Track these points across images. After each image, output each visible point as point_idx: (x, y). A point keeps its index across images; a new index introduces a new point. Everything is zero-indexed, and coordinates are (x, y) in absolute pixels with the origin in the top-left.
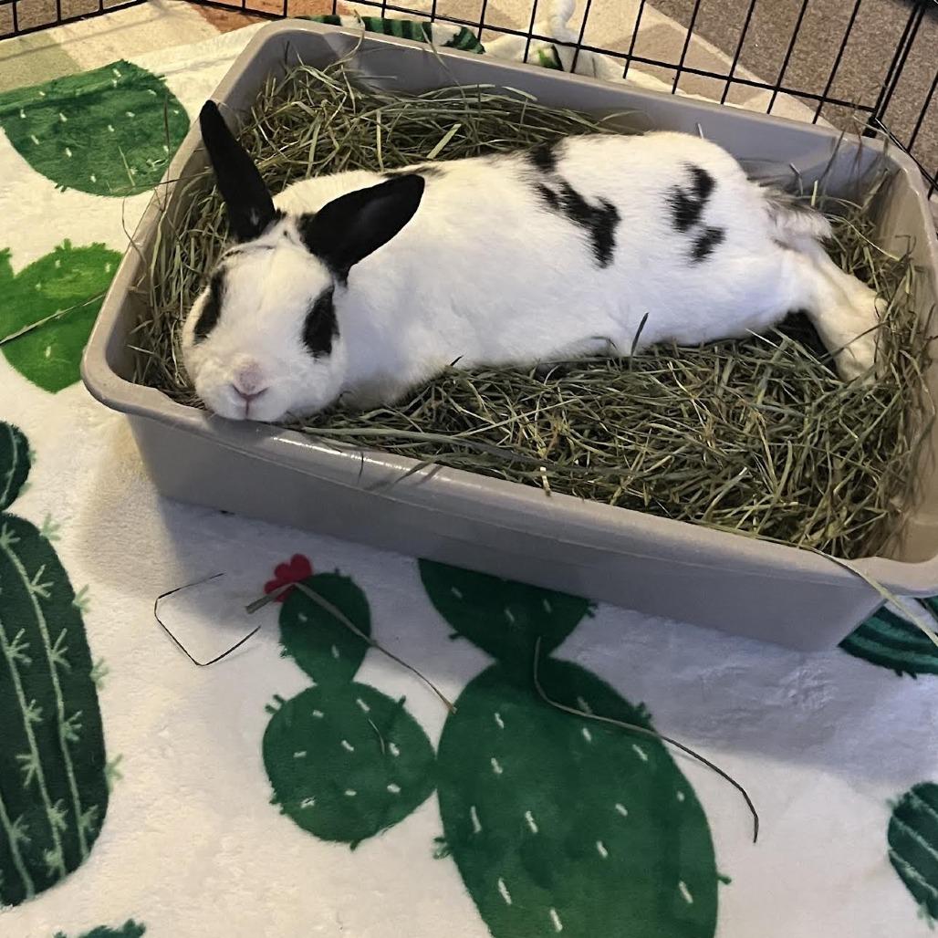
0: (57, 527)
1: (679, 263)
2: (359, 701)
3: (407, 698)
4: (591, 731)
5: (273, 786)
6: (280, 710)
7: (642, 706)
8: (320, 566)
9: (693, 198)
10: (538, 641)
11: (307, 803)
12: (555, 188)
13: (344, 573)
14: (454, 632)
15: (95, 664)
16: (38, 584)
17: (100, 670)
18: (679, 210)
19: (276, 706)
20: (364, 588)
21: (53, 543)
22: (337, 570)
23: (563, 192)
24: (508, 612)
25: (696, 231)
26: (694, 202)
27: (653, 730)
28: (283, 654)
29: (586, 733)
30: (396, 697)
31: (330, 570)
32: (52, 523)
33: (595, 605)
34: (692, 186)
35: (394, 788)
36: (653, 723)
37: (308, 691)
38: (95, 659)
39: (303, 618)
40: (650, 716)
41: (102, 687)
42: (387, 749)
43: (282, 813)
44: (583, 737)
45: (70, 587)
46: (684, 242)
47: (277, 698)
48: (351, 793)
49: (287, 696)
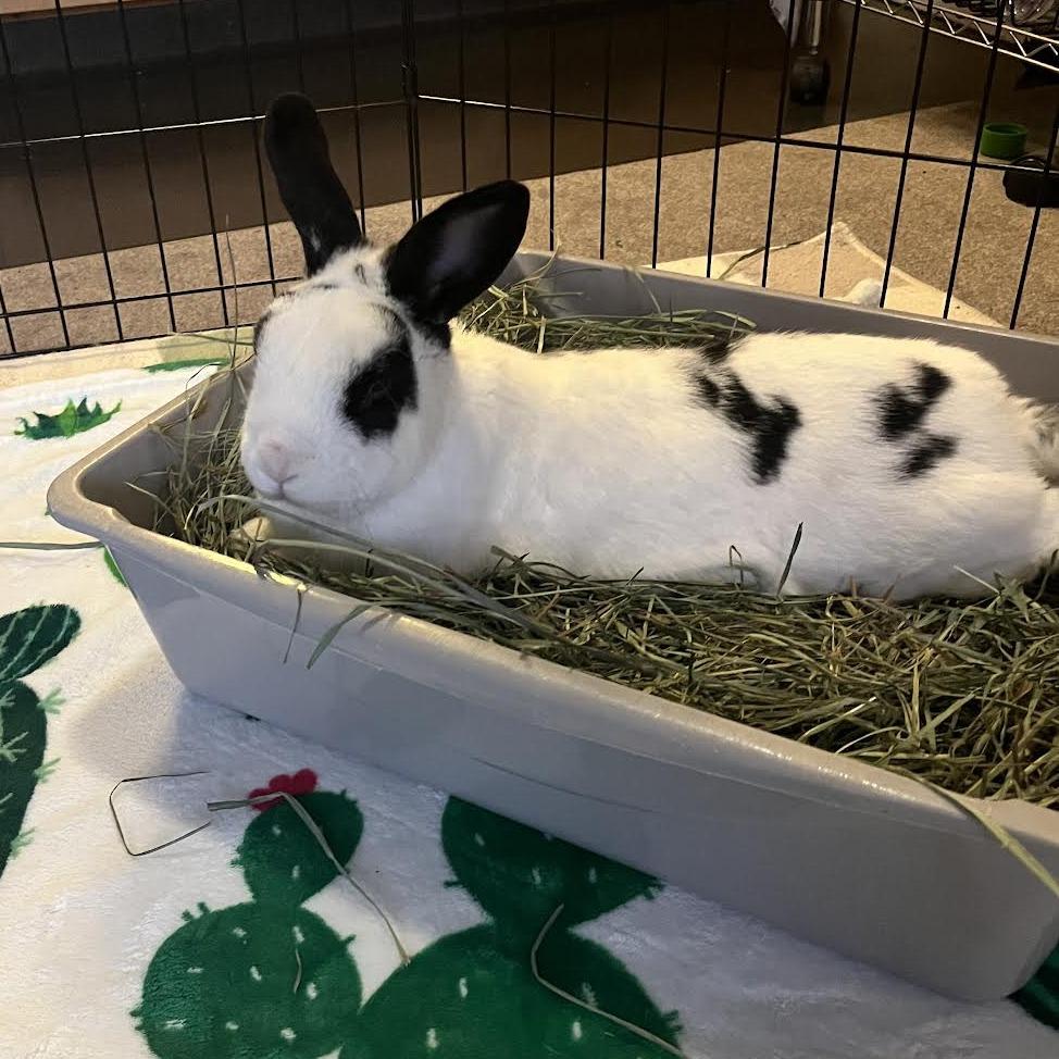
0: (62, 702)
1: (880, 480)
2: (296, 929)
3: (357, 938)
4: (583, 1028)
5: (144, 997)
6: (199, 920)
7: (674, 1014)
8: (327, 784)
9: (914, 399)
10: (558, 910)
11: (175, 1025)
12: (721, 381)
13: (351, 795)
14: (454, 879)
15: (20, 833)
16: (10, 748)
17: (23, 840)
18: (891, 411)
19: (197, 914)
20: (366, 814)
21: (49, 717)
22: (344, 792)
23: (729, 388)
24: (536, 873)
25: (913, 440)
26: (915, 403)
27: (676, 1046)
28: (234, 863)
29: (577, 1029)
30: (344, 935)
31: (337, 790)
32: (59, 697)
33: (661, 887)
34: (915, 384)
35: (288, 1034)
36: (679, 1038)
37: (241, 906)
38: (25, 827)
39: (277, 831)
40: (679, 1028)
41: (16, 855)
42: (302, 987)
43: (138, 1028)
44: (569, 1031)
45: (41, 757)
46: (894, 453)
47: (202, 906)
48: (232, 1026)
49: (213, 907)
